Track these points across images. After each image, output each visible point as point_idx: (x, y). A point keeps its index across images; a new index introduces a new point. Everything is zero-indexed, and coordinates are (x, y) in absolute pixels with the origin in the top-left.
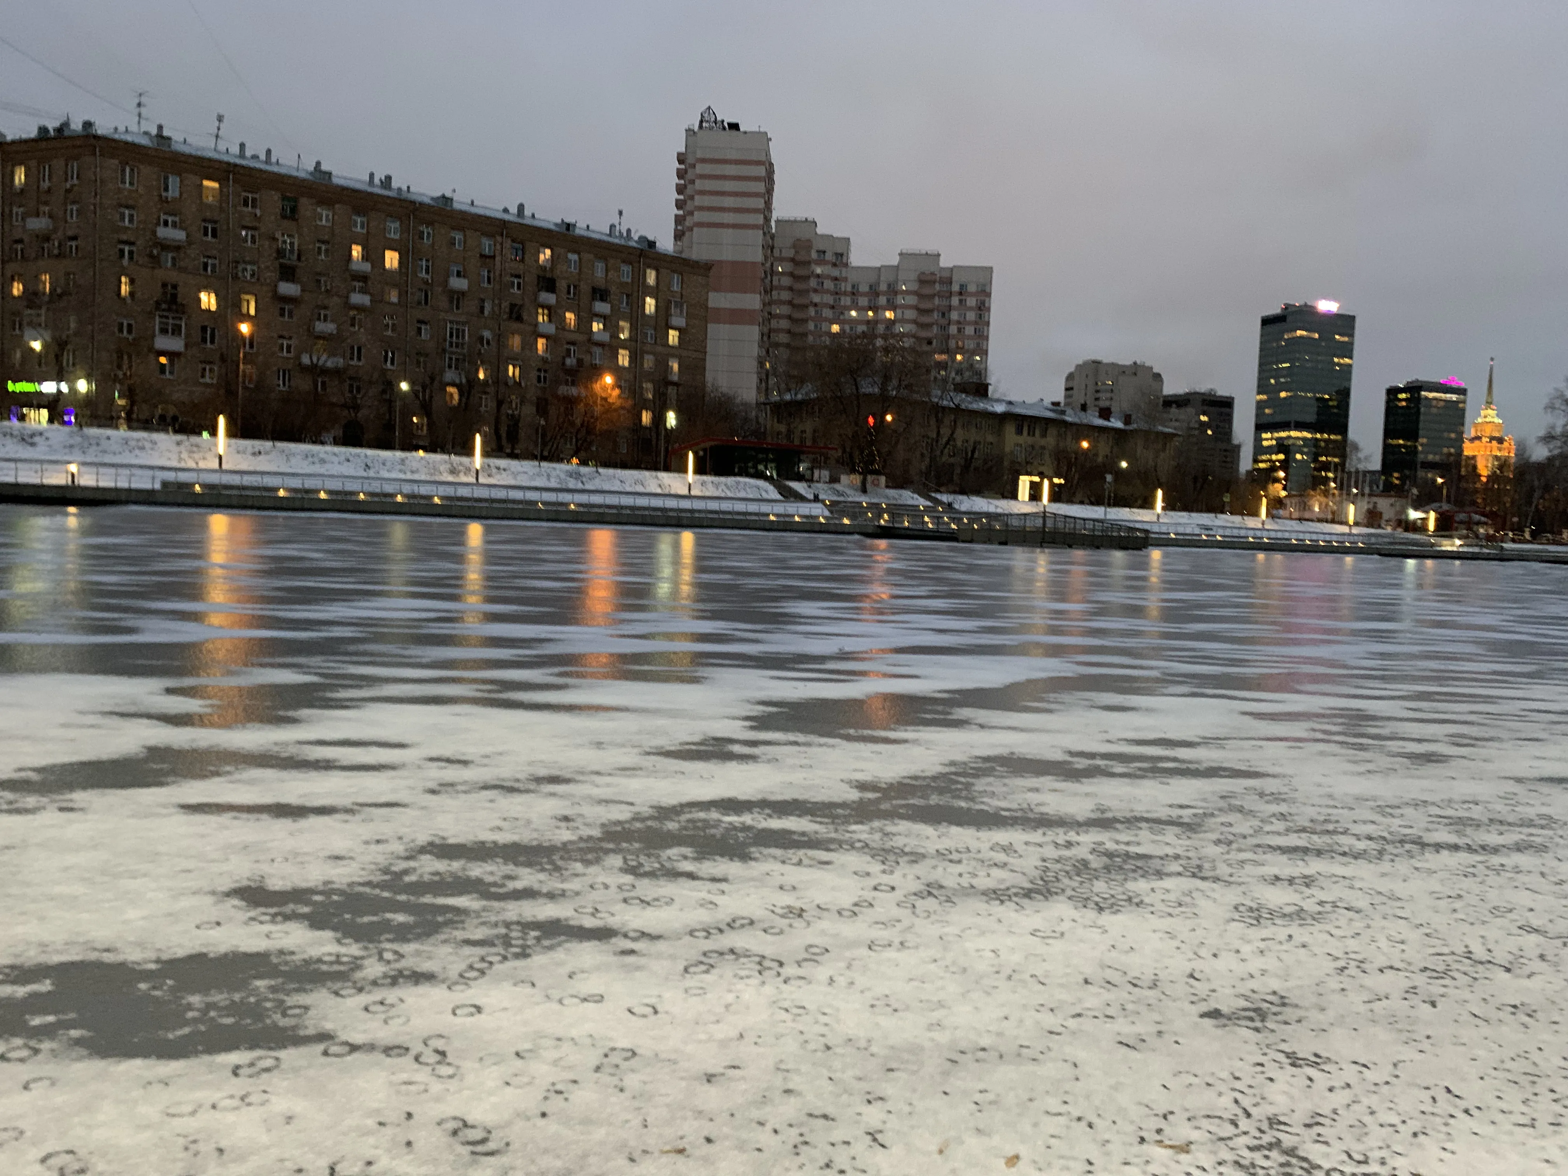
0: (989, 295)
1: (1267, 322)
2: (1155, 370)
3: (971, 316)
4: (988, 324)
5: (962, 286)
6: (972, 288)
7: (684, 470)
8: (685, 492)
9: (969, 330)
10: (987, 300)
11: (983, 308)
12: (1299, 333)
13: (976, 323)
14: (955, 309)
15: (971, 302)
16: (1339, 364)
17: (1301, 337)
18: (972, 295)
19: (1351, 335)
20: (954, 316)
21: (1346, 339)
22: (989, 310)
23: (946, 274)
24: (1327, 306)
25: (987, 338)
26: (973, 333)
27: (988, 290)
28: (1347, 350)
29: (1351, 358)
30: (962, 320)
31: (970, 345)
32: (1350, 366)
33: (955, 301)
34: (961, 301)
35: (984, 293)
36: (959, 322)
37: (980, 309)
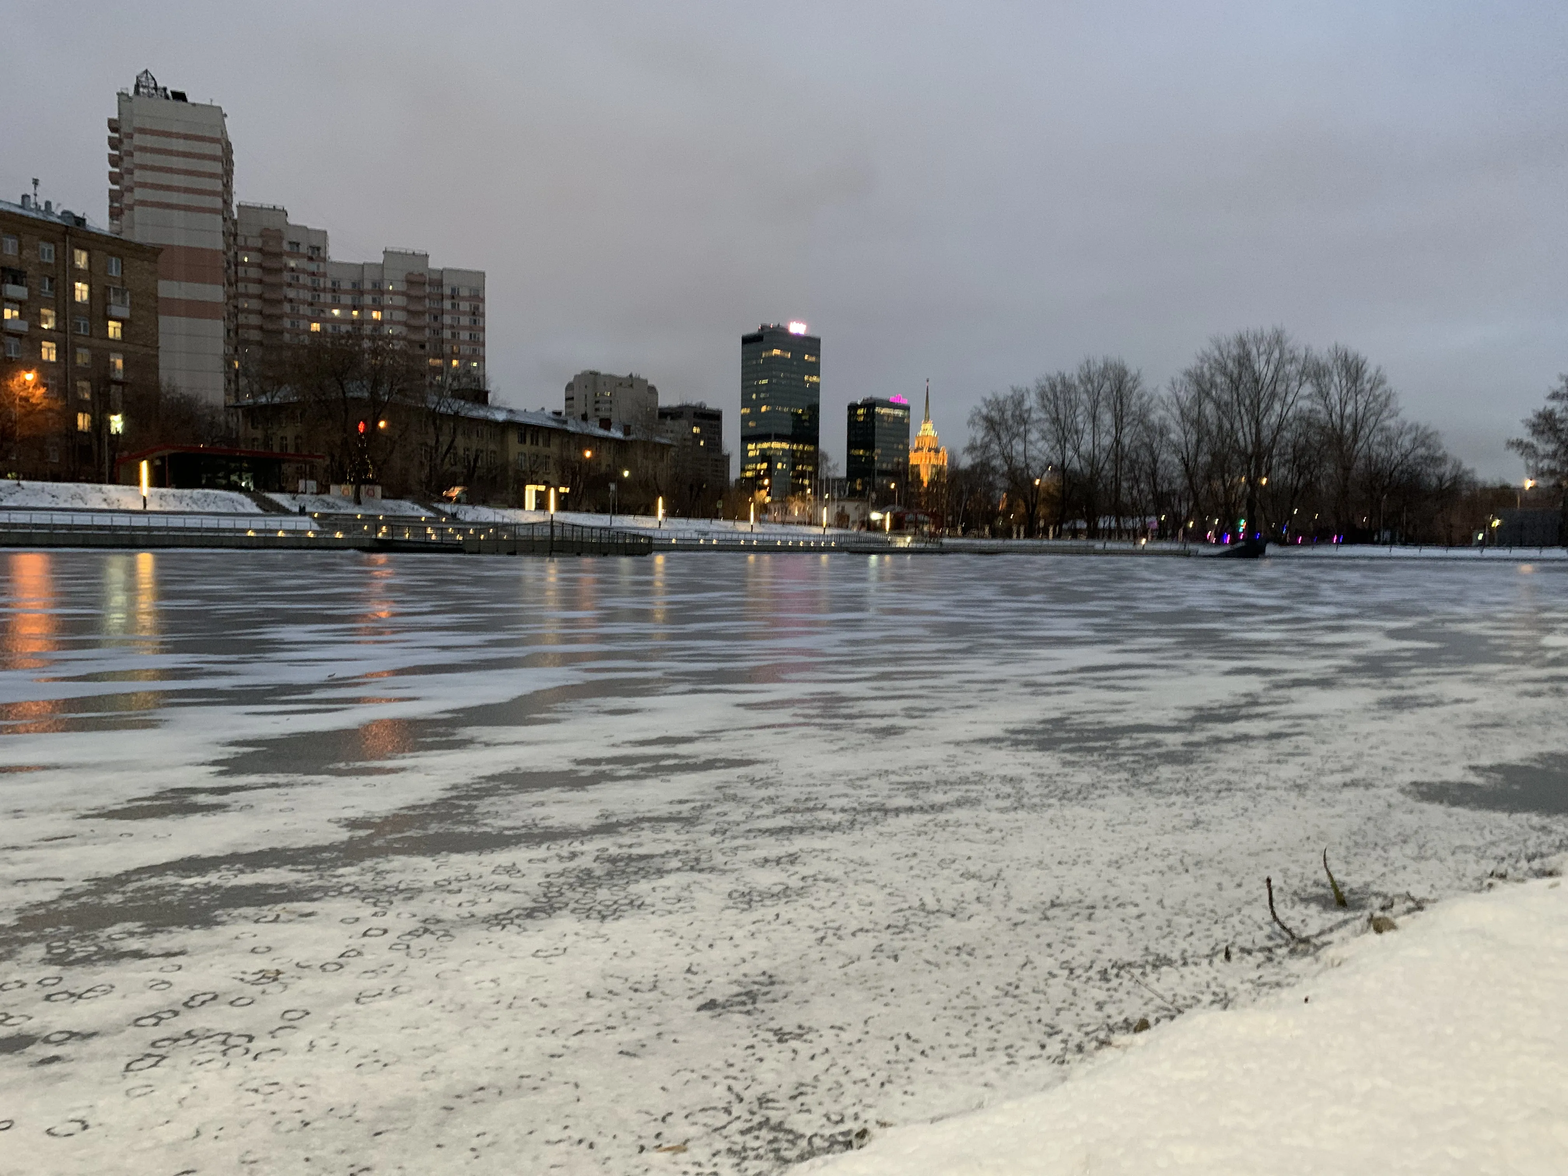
0: (483, 300)
1: (747, 340)
2: (650, 383)
3: (465, 321)
4: (484, 329)
5: (453, 290)
6: (464, 292)
7: (136, 482)
8: (140, 507)
9: (464, 335)
10: (481, 305)
11: (477, 314)
12: (776, 352)
13: (470, 328)
14: (448, 312)
15: (464, 306)
16: (808, 381)
17: (776, 356)
18: (463, 299)
19: (818, 356)
20: (447, 320)
21: (813, 359)
22: (483, 315)
23: (436, 276)
24: (797, 328)
25: (484, 345)
26: (468, 338)
27: (481, 296)
28: (815, 369)
29: (818, 375)
30: (455, 324)
31: (466, 350)
32: (818, 384)
33: (447, 304)
34: (453, 305)
35: (477, 298)
36: (452, 327)
37: (474, 314)
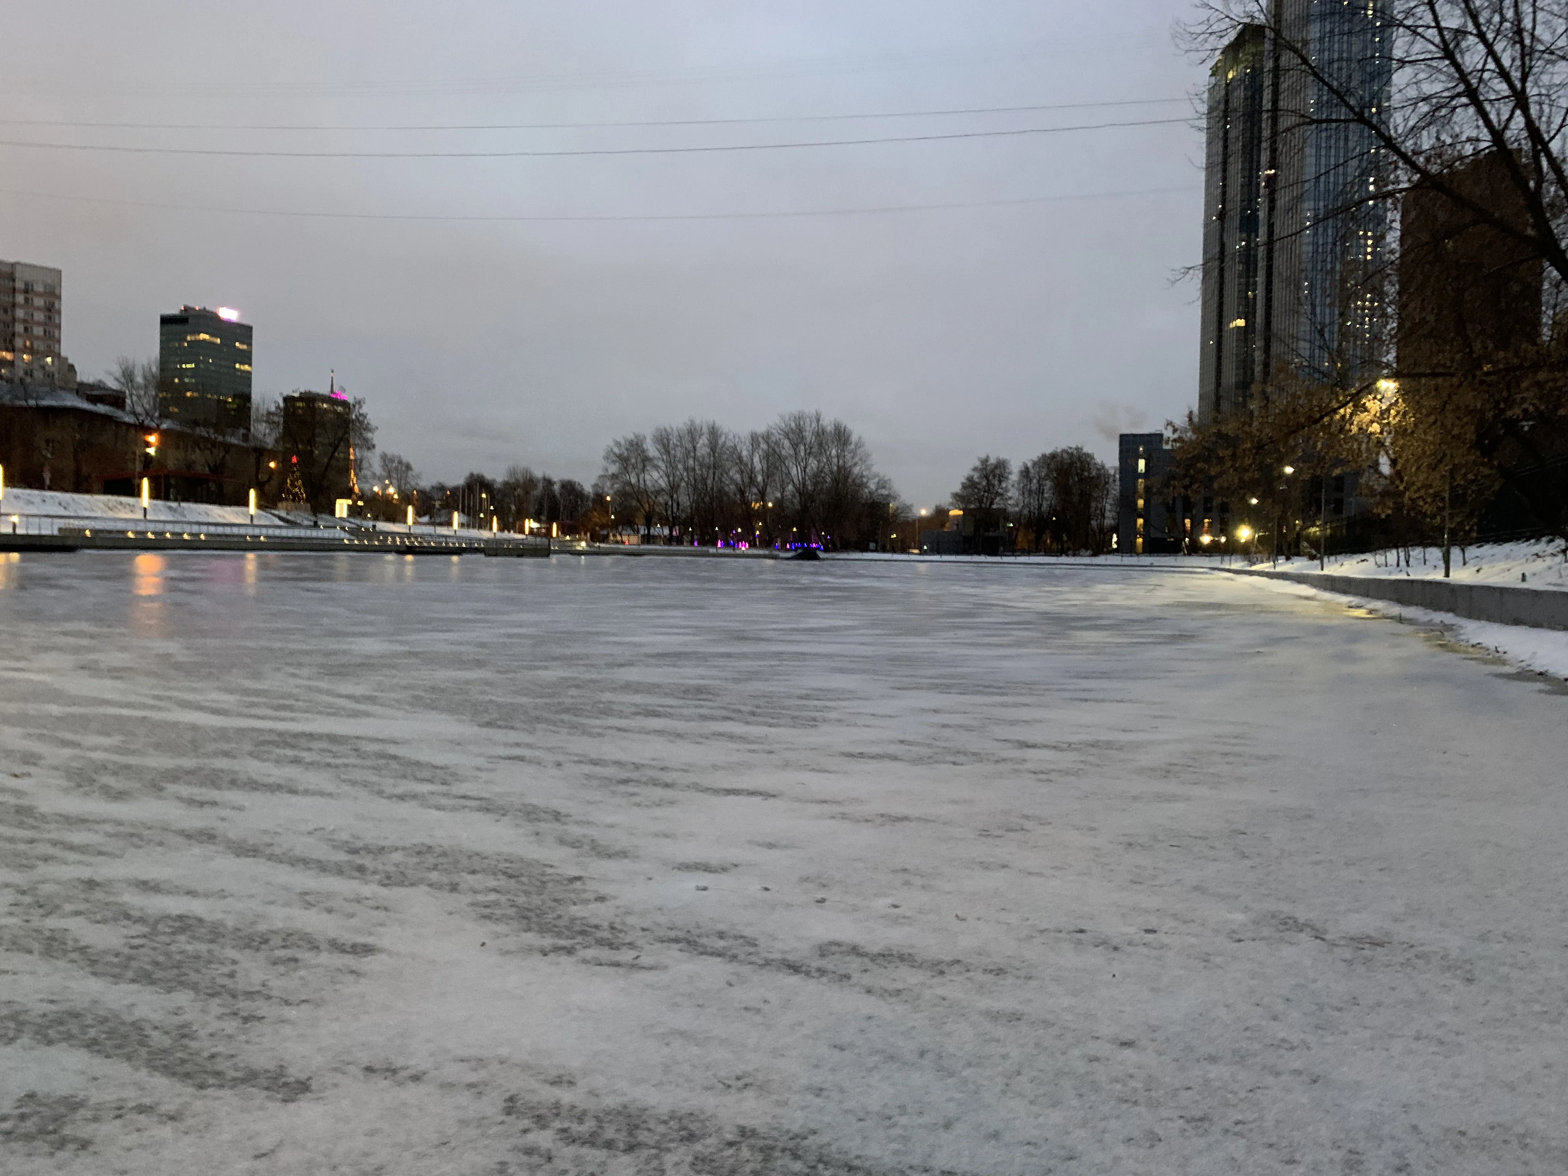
0: (59, 298)
1: (166, 321)
2: (70, 361)
3: (39, 316)
4: (59, 327)
5: (27, 284)
6: (39, 288)
9: (38, 331)
10: (57, 303)
11: (52, 310)
12: (203, 336)
13: (44, 324)
14: (21, 307)
15: (39, 302)
16: (240, 370)
17: (204, 340)
18: (39, 295)
19: (250, 344)
20: (20, 313)
21: (245, 347)
22: (59, 312)
23: (8, 270)
24: (228, 314)
25: (59, 341)
26: (41, 333)
27: (57, 291)
28: (246, 357)
29: (250, 365)
30: (29, 318)
31: (39, 345)
32: (250, 373)
33: (20, 299)
34: (27, 300)
35: (53, 295)
36: (25, 321)
37: (49, 310)
